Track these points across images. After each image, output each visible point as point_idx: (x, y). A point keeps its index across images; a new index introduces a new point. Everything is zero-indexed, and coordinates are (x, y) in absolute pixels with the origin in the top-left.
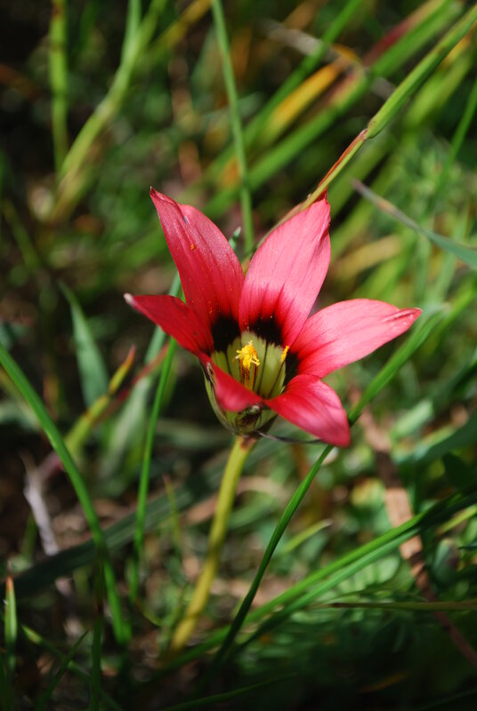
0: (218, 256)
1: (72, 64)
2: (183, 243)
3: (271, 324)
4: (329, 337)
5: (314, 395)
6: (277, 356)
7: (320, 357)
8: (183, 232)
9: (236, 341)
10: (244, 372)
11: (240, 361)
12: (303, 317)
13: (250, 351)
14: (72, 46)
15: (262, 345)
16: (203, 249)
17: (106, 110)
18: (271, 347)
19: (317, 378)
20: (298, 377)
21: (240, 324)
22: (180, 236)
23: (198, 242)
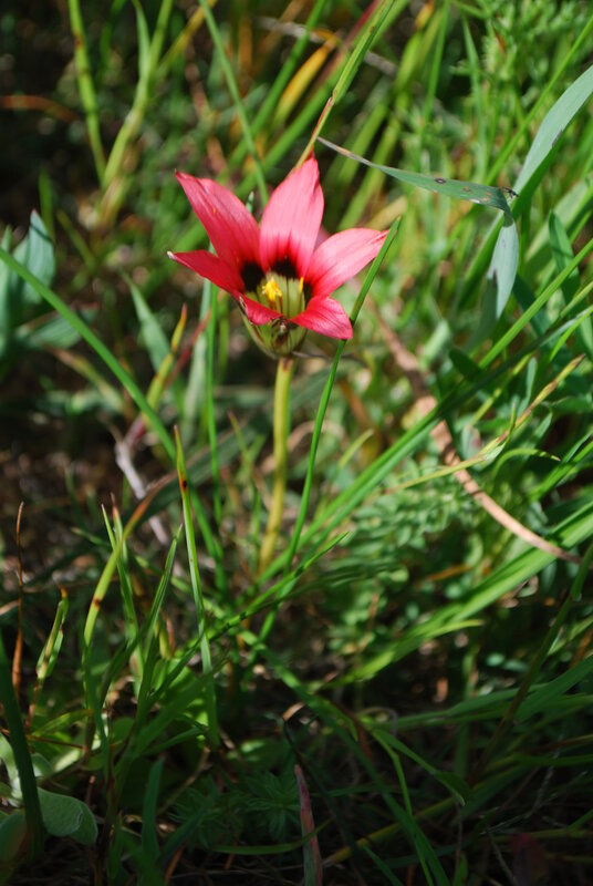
0: (236, 216)
1: (97, 87)
2: (207, 209)
3: (287, 264)
4: (331, 263)
5: (325, 308)
6: (297, 287)
7: (327, 279)
8: (206, 201)
9: (262, 282)
10: (272, 304)
11: (266, 296)
12: (310, 253)
13: (273, 287)
14: (95, 70)
15: (282, 281)
16: (222, 211)
17: (133, 119)
18: (291, 282)
19: (326, 296)
20: (313, 300)
21: (263, 267)
22: (203, 204)
23: (218, 206)
